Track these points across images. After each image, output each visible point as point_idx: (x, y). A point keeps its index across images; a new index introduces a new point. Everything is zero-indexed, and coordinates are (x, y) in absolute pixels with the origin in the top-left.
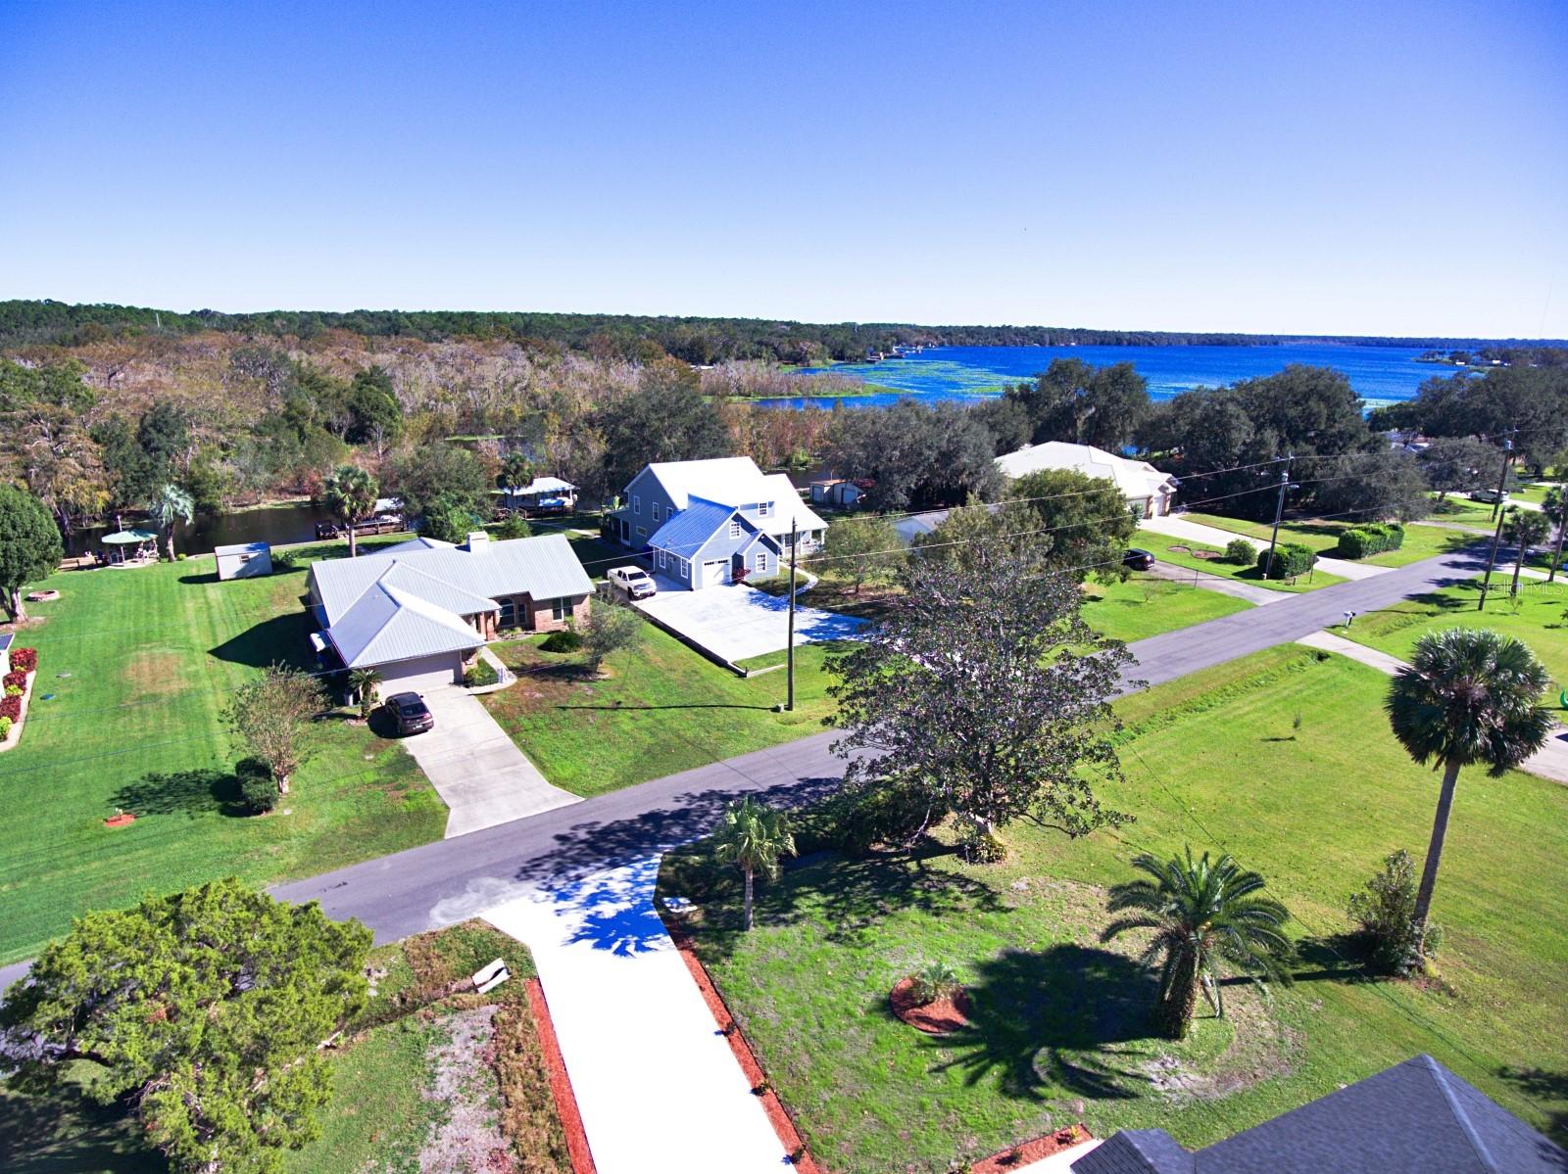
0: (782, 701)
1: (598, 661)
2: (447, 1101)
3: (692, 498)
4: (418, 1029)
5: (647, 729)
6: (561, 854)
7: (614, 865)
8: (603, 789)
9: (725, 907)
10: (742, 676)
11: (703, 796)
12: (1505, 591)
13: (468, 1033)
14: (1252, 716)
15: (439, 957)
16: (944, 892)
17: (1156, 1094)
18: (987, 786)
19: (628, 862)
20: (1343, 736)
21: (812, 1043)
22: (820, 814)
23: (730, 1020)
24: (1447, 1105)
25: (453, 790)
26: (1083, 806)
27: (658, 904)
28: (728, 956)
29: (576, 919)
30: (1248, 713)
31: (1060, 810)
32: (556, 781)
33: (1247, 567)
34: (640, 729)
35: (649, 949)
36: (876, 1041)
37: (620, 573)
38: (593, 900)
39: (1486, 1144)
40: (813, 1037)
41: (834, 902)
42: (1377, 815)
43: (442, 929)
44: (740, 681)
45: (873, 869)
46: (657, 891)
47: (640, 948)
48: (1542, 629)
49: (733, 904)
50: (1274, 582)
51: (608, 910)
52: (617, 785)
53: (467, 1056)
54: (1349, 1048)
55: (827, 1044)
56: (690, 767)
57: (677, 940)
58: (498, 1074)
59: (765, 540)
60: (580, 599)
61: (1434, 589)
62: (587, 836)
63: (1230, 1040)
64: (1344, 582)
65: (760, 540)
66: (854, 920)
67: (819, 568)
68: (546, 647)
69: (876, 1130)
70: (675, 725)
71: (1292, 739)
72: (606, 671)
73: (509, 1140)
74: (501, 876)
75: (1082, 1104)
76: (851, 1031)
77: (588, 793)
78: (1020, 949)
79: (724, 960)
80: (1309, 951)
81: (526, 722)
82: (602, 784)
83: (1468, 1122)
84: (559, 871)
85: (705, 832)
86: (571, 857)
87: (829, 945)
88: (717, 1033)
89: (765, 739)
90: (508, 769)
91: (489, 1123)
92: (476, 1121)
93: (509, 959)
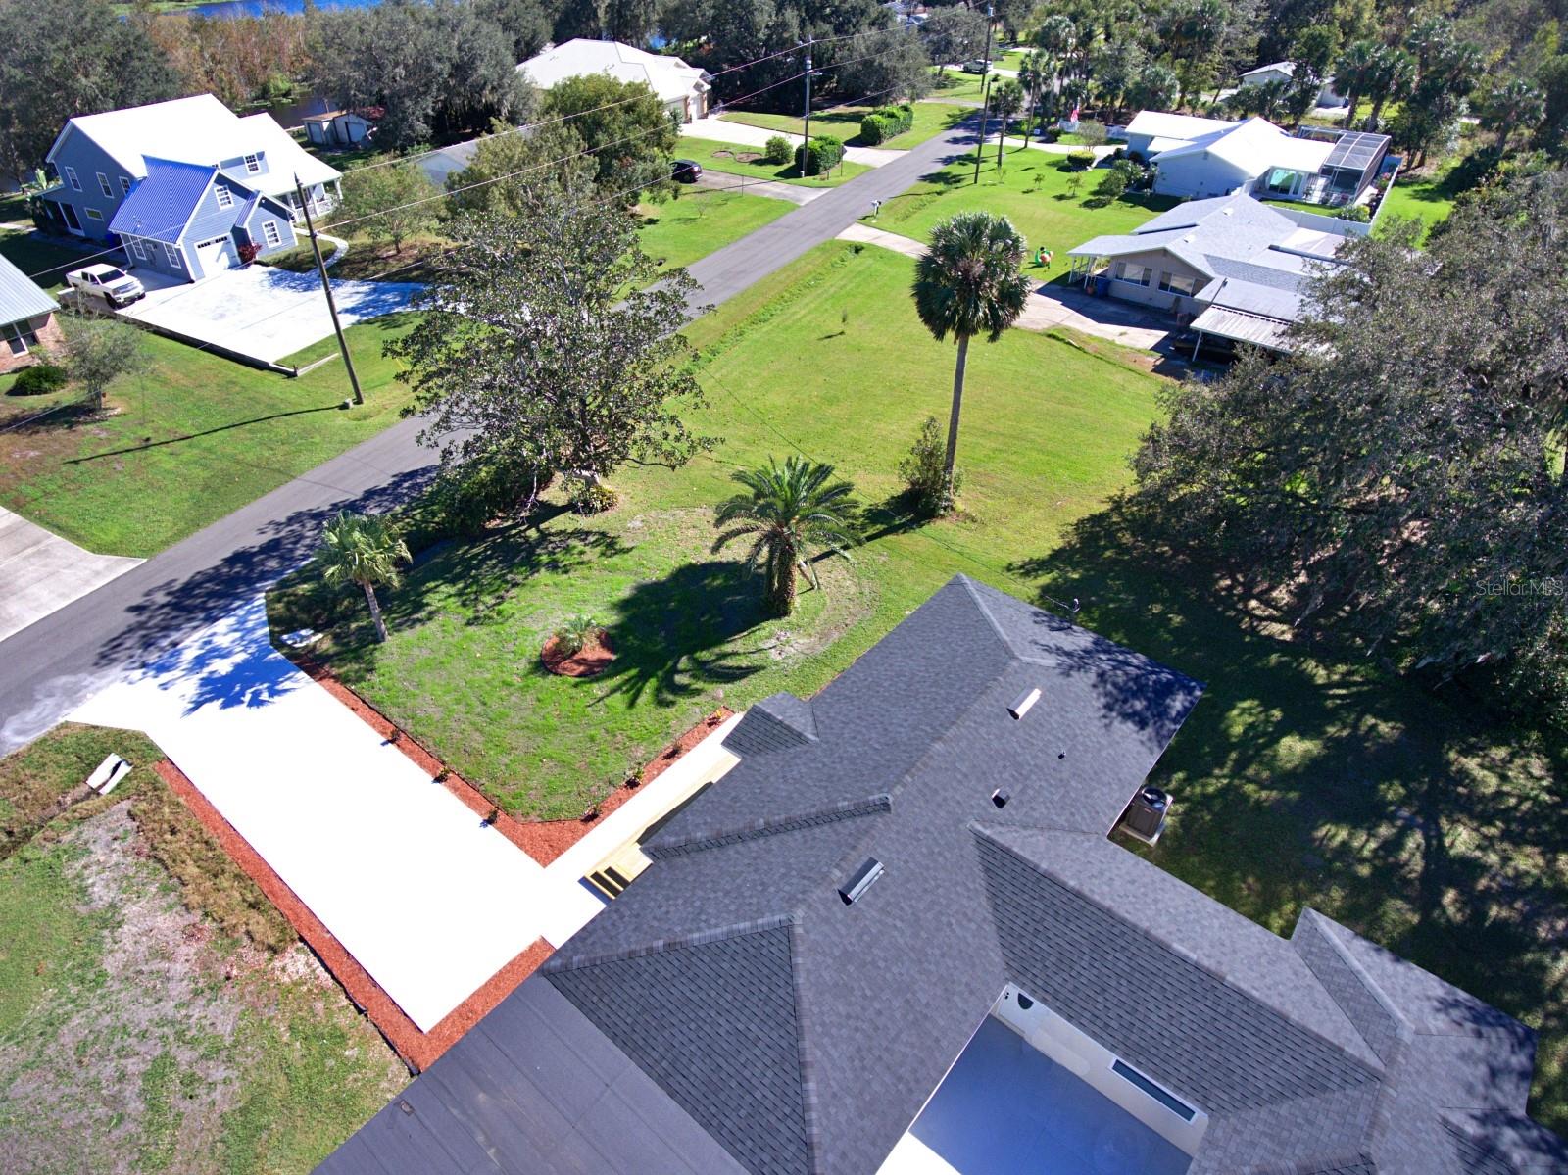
0: (348, 395)
1: (99, 395)
2: (112, 906)
3: (149, 160)
4: (43, 854)
5: (195, 462)
6: (141, 626)
7: (211, 620)
8: (166, 543)
9: (353, 626)
10: (291, 376)
11: (290, 521)
12: (992, 163)
13: (109, 837)
14: (808, 319)
15: (34, 777)
16: (568, 550)
17: (776, 663)
18: (586, 440)
19: (227, 611)
20: (881, 322)
21: (478, 720)
22: (425, 507)
23: (392, 728)
24: (975, 605)
26: (677, 439)
27: (279, 645)
28: (371, 671)
29: (189, 686)
30: (804, 316)
31: (658, 447)
32: (100, 549)
33: (785, 166)
34: (187, 464)
35: (286, 691)
36: (539, 700)
37: (85, 276)
38: (200, 662)
39: (1002, 625)
40: (479, 715)
41: (465, 588)
42: (912, 389)
43: (24, 747)
44: (290, 382)
45: (494, 547)
46: (272, 633)
47: (273, 693)
48: (1021, 195)
49: (361, 620)
50: (810, 179)
51: (222, 667)
52: (182, 534)
53: (115, 858)
54: (908, 583)
55: (491, 715)
56: (264, 493)
57: (313, 672)
58: (160, 861)
59: (267, 204)
60: (41, 319)
61: (940, 168)
62: (168, 598)
63: (825, 604)
64: (869, 170)
65: (260, 205)
66: (489, 600)
67: (347, 233)
68: (19, 390)
69: (556, 771)
70: (229, 450)
71: (842, 333)
72: (115, 403)
73: (200, 913)
74: (74, 671)
75: (721, 690)
76: (513, 698)
77: (148, 551)
78: (647, 581)
79: (368, 676)
80: (874, 515)
81: (30, 490)
82: (162, 537)
83: (989, 614)
84: (147, 644)
85: (305, 557)
86: (156, 626)
87: (470, 630)
88: (384, 744)
89: (342, 442)
90: (30, 551)
91: (170, 907)
92: (153, 911)
93: (124, 751)
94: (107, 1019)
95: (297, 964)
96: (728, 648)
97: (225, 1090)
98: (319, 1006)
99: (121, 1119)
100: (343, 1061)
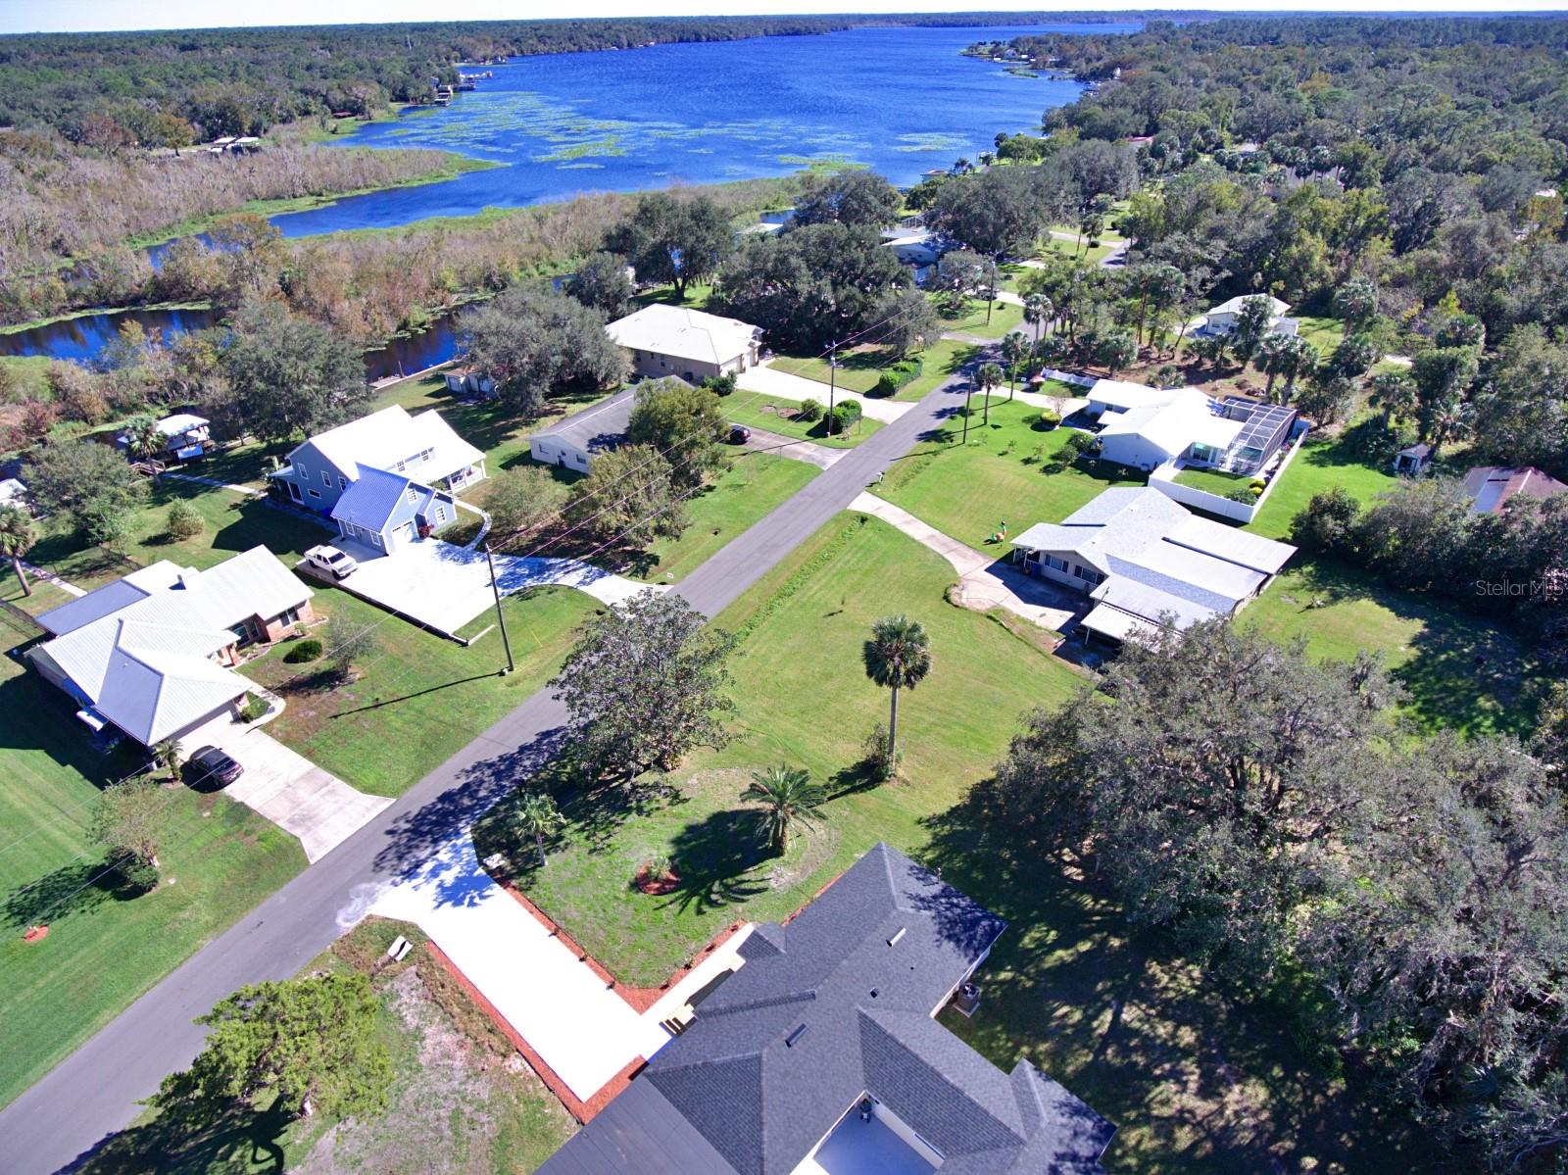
0: (504, 662)
1: (346, 666)
2: (417, 1028)
3: (360, 466)
6: (396, 844)
7: (435, 841)
8: (405, 787)
9: (520, 851)
10: (465, 645)
11: (474, 769)
12: (979, 417)
13: (409, 988)
15: (360, 949)
17: (774, 888)
19: (444, 836)
21: (602, 922)
23: (554, 925)
24: (883, 865)
25: (292, 821)
27: (482, 865)
28: (535, 883)
29: (430, 890)
30: (817, 591)
32: (366, 790)
33: (816, 422)
34: (408, 723)
35: (489, 896)
36: (635, 908)
37: (318, 557)
38: (434, 873)
39: (895, 883)
40: (602, 918)
41: (586, 825)
43: (351, 930)
44: (463, 650)
45: (603, 794)
46: (477, 856)
47: (482, 897)
48: (997, 458)
50: (834, 439)
51: (448, 877)
52: (413, 780)
53: (414, 1000)
54: (860, 833)
55: (610, 920)
56: (458, 748)
57: (504, 885)
58: (438, 1003)
60: (302, 604)
61: (935, 423)
62: (408, 825)
64: (882, 425)
66: (602, 835)
68: (291, 659)
69: (646, 956)
70: (433, 710)
71: (840, 611)
72: (356, 672)
73: (463, 1033)
74: (367, 879)
75: (738, 905)
76: (621, 907)
77: (397, 793)
79: (534, 887)
81: (315, 743)
82: (403, 782)
83: (891, 874)
86: (404, 845)
87: (594, 858)
88: (550, 936)
89: (503, 706)
90: (325, 789)
91: (448, 1030)
92: (440, 1031)
93: (407, 935)
94: (426, 1089)
95: (516, 1064)
96: (745, 877)
97: (488, 1125)
98: (530, 1087)
99: (442, 1139)
100: (544, 1115)
